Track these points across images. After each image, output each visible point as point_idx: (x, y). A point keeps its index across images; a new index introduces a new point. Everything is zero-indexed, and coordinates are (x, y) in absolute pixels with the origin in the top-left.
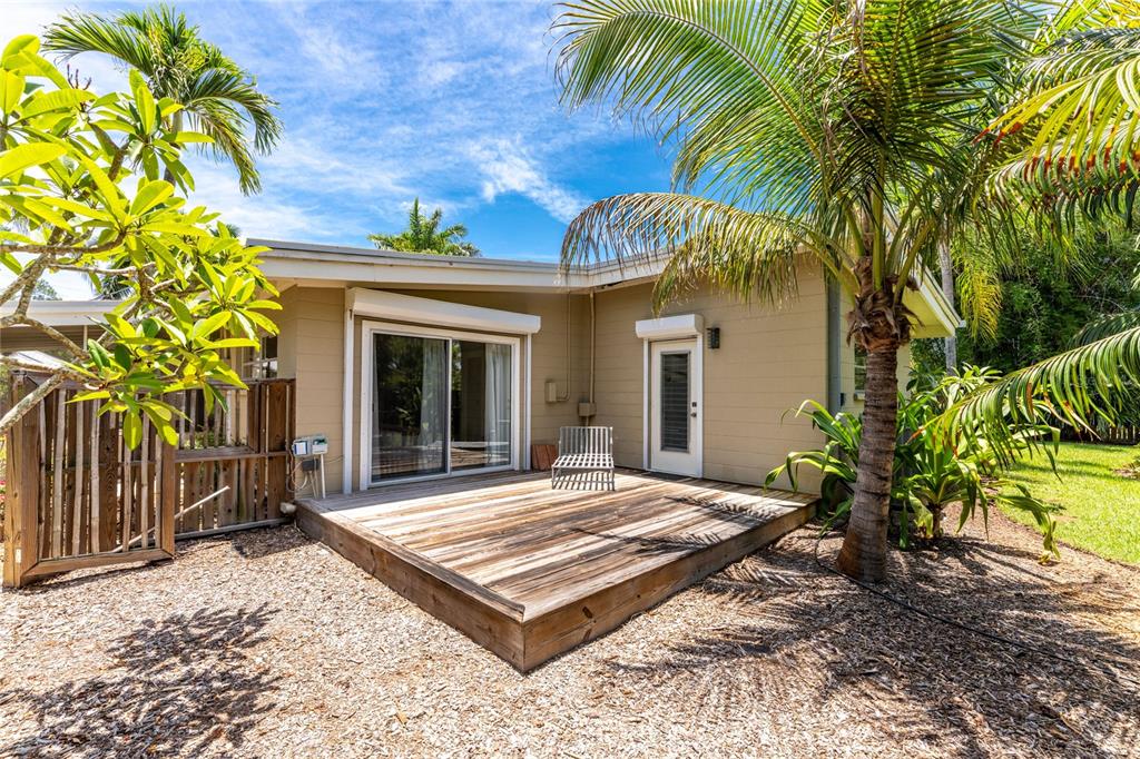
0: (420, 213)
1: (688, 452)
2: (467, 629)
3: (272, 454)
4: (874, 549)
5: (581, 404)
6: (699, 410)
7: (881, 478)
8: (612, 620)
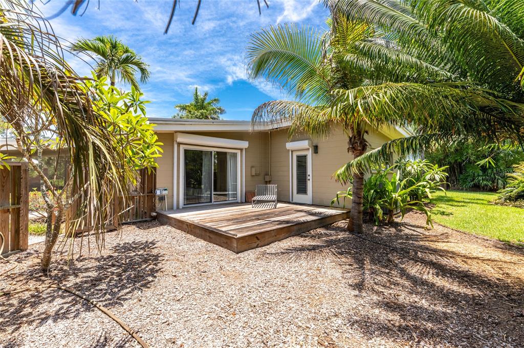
0: (198, 94)
1: (307, 194)
2: (219, 244)
3: (148, 194)
4: (358, 222)
5: (266, 176)
6: (310, 178)
7: (359, 197)
8: (266, 242)
